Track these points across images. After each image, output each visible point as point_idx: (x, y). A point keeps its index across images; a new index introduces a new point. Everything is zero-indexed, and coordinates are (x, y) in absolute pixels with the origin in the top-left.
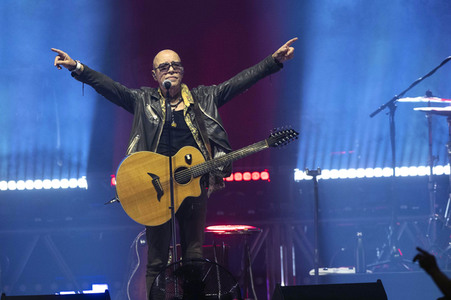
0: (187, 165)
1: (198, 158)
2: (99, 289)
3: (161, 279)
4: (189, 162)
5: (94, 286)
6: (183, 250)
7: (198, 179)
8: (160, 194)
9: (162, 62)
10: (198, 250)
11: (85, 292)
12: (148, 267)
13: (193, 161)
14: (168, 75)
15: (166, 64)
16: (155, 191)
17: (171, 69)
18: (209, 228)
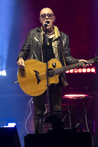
0: (53, 68)
1: (59, 65)
2: (12, 125)
3: (42, 121)
4: (54, 66)
5: (9, 124)
6: (52, 107)
7: (58, 75)
8: (39, 81)
9: (43, 13)
10: (59, 107)
11: (4, 127)
12: (35, 115)
13: (56, 67)
14: (46, 20)
15: (45, 14)
16: (36, 79)
17: (47, 17)
18: (66, 96)
